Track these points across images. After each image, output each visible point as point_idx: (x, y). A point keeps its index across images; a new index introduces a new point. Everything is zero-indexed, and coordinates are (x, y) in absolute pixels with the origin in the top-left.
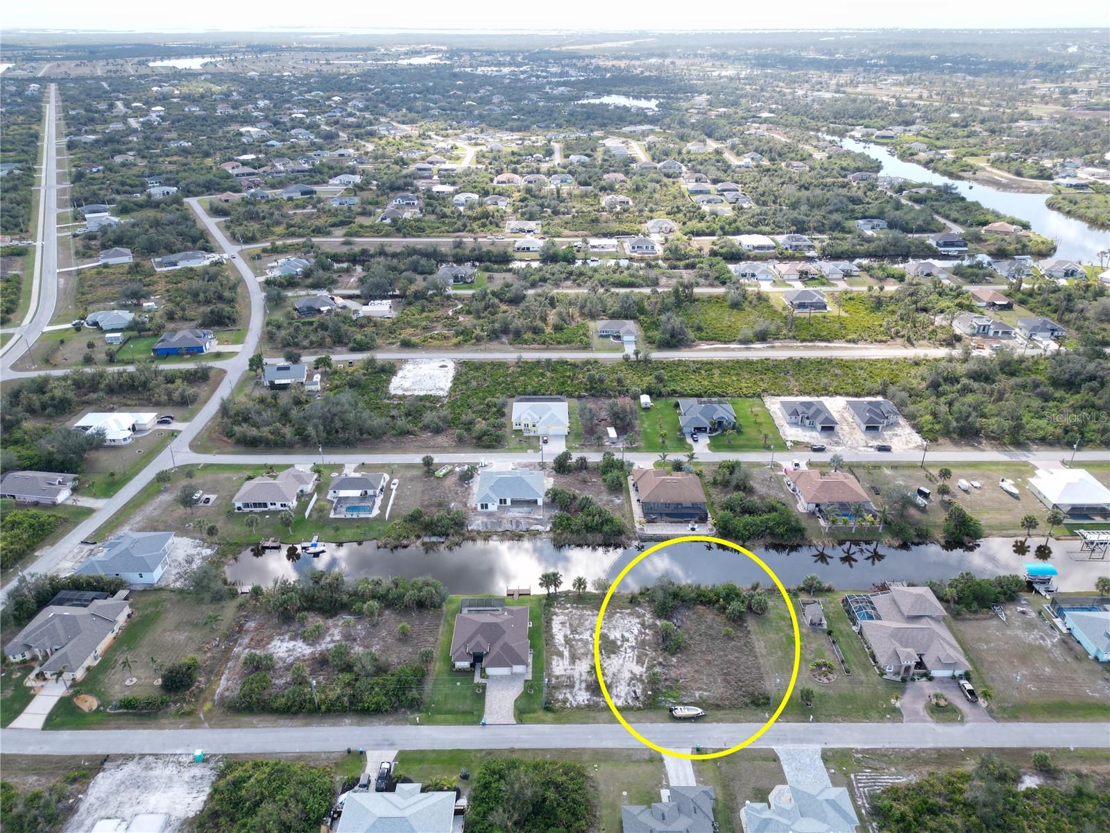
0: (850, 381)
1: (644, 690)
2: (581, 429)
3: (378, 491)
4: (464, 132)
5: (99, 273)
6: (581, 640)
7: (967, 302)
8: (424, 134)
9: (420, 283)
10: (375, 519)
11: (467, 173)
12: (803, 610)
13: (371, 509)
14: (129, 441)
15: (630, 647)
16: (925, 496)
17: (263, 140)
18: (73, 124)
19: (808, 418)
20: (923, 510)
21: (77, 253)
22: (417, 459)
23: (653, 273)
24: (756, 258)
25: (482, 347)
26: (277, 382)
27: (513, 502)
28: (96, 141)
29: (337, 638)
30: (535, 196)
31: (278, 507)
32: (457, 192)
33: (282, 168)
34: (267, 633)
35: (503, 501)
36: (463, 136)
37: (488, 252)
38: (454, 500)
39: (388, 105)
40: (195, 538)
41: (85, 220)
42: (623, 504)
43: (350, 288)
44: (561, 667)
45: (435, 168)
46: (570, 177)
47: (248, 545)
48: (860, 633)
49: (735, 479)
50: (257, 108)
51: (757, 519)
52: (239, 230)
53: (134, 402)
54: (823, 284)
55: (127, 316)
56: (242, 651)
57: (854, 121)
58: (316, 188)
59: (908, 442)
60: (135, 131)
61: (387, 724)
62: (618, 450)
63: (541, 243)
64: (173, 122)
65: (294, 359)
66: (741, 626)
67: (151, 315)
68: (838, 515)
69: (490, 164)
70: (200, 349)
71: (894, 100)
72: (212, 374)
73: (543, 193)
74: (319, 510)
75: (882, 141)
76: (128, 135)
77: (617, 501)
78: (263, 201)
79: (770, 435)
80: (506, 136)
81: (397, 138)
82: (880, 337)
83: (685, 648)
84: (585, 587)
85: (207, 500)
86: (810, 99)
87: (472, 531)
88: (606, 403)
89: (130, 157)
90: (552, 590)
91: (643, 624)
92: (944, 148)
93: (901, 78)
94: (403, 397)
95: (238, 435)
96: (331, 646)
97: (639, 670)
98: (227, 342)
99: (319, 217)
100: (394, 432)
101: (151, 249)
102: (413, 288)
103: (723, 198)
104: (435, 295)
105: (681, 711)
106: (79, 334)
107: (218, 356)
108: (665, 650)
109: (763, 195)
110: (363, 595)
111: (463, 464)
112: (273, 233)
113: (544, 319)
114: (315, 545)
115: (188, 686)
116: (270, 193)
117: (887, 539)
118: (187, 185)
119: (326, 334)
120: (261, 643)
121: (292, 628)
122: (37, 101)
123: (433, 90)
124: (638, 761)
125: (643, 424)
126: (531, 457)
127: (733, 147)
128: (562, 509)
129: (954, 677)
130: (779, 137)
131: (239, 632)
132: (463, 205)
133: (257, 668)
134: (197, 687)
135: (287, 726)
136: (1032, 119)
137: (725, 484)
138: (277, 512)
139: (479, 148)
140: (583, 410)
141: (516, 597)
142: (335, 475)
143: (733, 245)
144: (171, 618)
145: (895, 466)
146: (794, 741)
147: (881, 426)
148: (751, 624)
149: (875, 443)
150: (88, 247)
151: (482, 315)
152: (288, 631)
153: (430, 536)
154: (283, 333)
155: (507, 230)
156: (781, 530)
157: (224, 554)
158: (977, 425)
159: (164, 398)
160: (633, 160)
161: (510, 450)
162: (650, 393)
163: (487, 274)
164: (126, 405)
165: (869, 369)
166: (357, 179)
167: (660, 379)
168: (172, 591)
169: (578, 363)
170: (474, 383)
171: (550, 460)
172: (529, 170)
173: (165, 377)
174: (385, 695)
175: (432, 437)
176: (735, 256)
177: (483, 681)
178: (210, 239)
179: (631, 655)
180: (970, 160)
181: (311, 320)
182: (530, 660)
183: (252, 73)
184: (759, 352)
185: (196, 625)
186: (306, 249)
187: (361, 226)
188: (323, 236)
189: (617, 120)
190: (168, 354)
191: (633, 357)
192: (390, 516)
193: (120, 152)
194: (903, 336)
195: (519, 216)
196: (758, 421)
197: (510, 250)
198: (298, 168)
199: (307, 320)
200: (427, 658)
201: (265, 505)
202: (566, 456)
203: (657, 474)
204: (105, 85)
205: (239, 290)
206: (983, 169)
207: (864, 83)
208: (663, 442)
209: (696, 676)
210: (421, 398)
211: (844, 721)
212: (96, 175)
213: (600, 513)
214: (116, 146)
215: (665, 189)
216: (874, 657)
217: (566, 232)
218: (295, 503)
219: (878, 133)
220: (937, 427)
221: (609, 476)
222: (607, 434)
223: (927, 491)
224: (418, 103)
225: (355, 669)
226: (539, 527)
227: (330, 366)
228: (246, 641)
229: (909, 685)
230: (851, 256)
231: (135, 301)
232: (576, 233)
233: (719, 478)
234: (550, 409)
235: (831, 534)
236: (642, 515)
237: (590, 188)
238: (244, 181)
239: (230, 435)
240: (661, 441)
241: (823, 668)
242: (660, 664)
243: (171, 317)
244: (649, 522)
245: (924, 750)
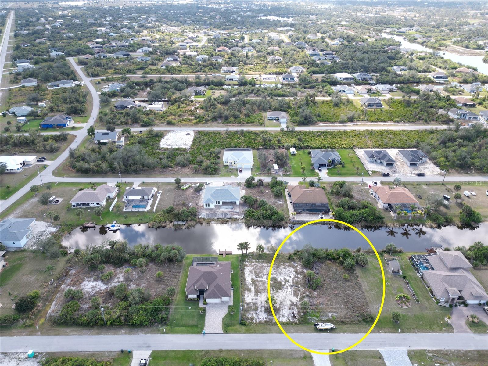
0: (398, 141)
1: (298, 312)
2: (259, 165)
3: (150, 197)
4: (203, 30)
5: (20, 90)
6: (261, 281)
7: (453, 103)
8: (183, 31)
9: (177, 95)
10: (148, 212)
11: (203, 47)
12: (388, 264)
13: (145, 207)
14: (21, 170)
15: (289, 286)
16: (447, 199)
17: (107, 33)
18: (18, 26)
19: (379, 159)
20: (446, 207)
21: (11, 81)
22: (172, 180)
23: (294, 90)
24: (344, 84)
25: (208, 125)
26: (102, 141)
27: (223, 203)
28: (28, 33)
29: (121, 279)
30: (235, 57)
31: (95, 205)
32: (198, 55)
33: (115, 45)
34: (81, 277)
35: (218, 202)
36: (202, 32)
37: (212, 81)
38: (191, 202)
39: (167, 19)
40: (48, 222)
41: (17, 66)
42: (282, 204)
43: (143, 97)
44: (250, 298)
45: (188, 45)
46: (253, 48)
47: (77, 226)
48: (422, 277)
49: (343, 191)
50: (106, 20)
51: (357, 212)
52: (90, 71)
53: (26, 151)
54: (379, 95)
55: (29, 109)
56: (65, 287)
57: (386, 26)
58: (130, 53)
59: (433, 172)
60: (48, 29)
61: (147, 333)
62: (280, 176)
63: (238, 77)
64: (66, 26)
65: (112, 130)
66: (353, 273)
67: (42, 109)
68: (402, 210)
69: (214, 43)
70: (64, 125)
71: (403, 18)
72: (68, 137)
73: (239, 56)
74: (117, 206)
75: (400, 34)
76: (44, 31)
77: (280, 203)
78: (104, 59)
79: (360, 168)
80: (222, 32)
81: (171, 33)
82: (411, 120)
83: (321, 286)
84: (263, 250)
85: (58, 201)
86: (364, 17)
87: (201, 218)
88: (272, 152)
89: (44, 40)
90: (244, 252)
91: (296, 272)
92: (430, 37)
93: (405, 9)
94: (167, 149)
95: (78, 167)
96: (117, 284)
97: (295, 300)
98: (79, 122)
99: (131, 66)
100: (161, 166)
101: (46, 79)
102: (174, 97)
103: (326, 58)
104: (185, 100)
105: (321, 326)
106: (5, 118)
107: (74, 128)
108: (310, 287)
109: (346, 56)
110: (137, 255)
111: (197, 183)
112: (108, 73)
113: (240, 111)
114: (113, 226)
115: (32, 308)
116: (108, 55)
117: (429, 223)
118: (68, 51)
119: (129, 118)
120: (76, 283)
121: (96, 274)
122: (4, 18)
123: (189, 13)
124: (297, 358)
125: (293, 162)
126: (233, 179)
127: (329, 36)
128: (249, 206)
129: (480, 304)
130: (351, 32)
131: (66, 276)
132: (200, 60)
133: (73, 298)
134: (37, 309)
135: (87, 334)
136: (469, 25)
137: (338, 194)
138: (94, 208)
139: (209, 37)
140: (260, 155)
141: (224, 255)
142: (128, 188)
143: (333, 78)
144: (28, 267)
145: (428, 184)
146: (390, 345)
147: (418, 163)
148: (358, 272)
149: (416, 172)
150: (17, 79)
151: (209, 109)
152: (93, 275)
153: (177, 221)
154: (107, 117)
155: (222, 72)
156: (371, 218)
157: (63, 231)
158: (470, 163)
159: (42, 148)
160: (282, 42)
161: (222, 176)
162: (295, 147)
163: (212, 91)
164: (22, 152)
165: (408, 135)
166: (151, 49)
167: (300, 140)
168: (31, 251)
169: (257, 132)
170: (204, 142)
171: (243, 181)
172: (233, 45)
173: (44, 138)
174: (146, 315)
175: (181, 169)
176: (334, 83)
177: (204, 306)
178: (76, 74)
179: (290, 290)
180: (444, 42)
181: (122, 112)
182: (232, 294)
183: (105, 7)
184: (350, 127)
185: (41, 272)
186: (123, 79)
187: (151, 69)
188: (132, 74)
189: (275, 25)
190: (47, 128)
191: (286, 129)
192: (156, 210)
193: (39, 38)
194: (423, 119)
195: (228, 65)
196: (353, 161)
197: (223, 80)
198: (122, 45)
199: (120, 112)
200: (172, 292)
201: (88, 204)
202: (252, 179)
203: (301, 188)
204: (37, 11)
205: (88, 98)
206: (449, 46)
207: (388, 11)
208: (303, 172)
209: (329, 303)
210: (176, 150)
211: (418, 332)
212: (26, 48)
213: (271, 209)
214: (38, 35)
215: (298, 53)
216: (432, 292)
217: (251, 72)
218: (105, 203)
219: (398, 31)
220: (448, 164)
221: (275, 189)
222: (273, 167)
223: (448, 197)
224: (181, 19)
225: (129, 299)
226: (237, 217)
227: (130, 133)
228: (69, 281)
229: (454, 308)
230: (391, 83)
231: (35, 103)
232: (255, 73)
233: (335, 190)
234: (243, 154)
235: (398, 220)
236: (293, 210)
237: (262, 53)
238: (96, 50)
239: (74, 167)
240: (302, 171)
241: (403, 299)
242: (307, 296)
243: (52, 110)
244: (297, 214)
245: (470, 351)
